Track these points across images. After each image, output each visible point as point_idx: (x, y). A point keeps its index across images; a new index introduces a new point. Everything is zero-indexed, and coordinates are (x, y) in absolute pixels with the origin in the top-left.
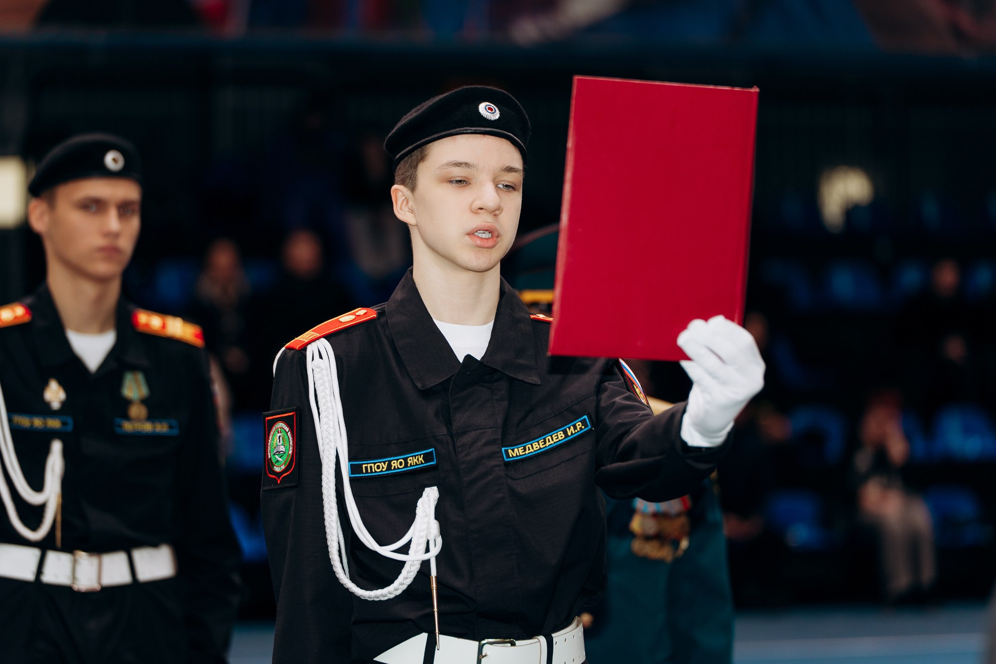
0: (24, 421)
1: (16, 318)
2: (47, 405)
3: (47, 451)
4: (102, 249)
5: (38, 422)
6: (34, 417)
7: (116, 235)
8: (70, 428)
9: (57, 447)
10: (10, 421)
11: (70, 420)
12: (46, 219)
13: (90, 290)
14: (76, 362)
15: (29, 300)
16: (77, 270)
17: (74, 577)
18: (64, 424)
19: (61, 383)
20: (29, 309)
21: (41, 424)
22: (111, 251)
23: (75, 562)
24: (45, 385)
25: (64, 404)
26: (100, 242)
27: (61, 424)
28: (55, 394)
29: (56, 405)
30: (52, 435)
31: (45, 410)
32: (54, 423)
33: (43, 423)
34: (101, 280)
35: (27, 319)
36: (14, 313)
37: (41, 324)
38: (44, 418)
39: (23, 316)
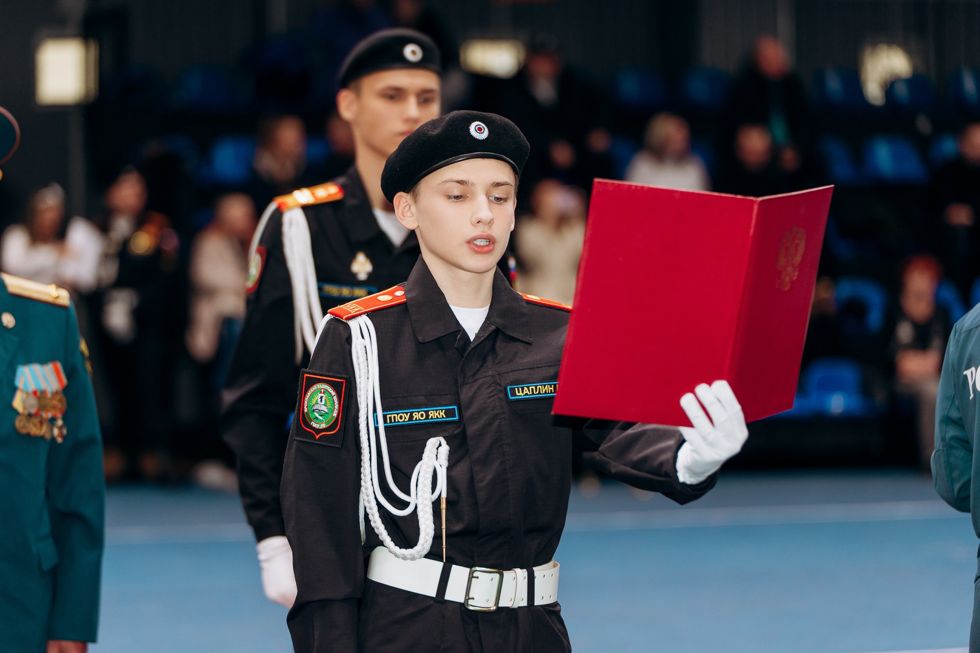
0: (333, 290)
1: (329, 195)
2: (354, 276)
5: (345, 292)
6: (343, 287)
10: (320, 289)
11: (374, 290)
12: (354, 107)
14: (382, 236)
15: (342, 180)
18: (369, 294)
19: (369, 256)
20: (343, 188)
21: (348, 292)
24: (352, 257)
25: (371, 275)
27: (366, 294)
28: (362, 266)
29: (362, 276)
31: (352, 280)
32: (360, 293)
33: (350, 292)
35: (339, 196)
36: (327, 192)
37: (352, 202)
38: (352, 287)
39: (336, 194)
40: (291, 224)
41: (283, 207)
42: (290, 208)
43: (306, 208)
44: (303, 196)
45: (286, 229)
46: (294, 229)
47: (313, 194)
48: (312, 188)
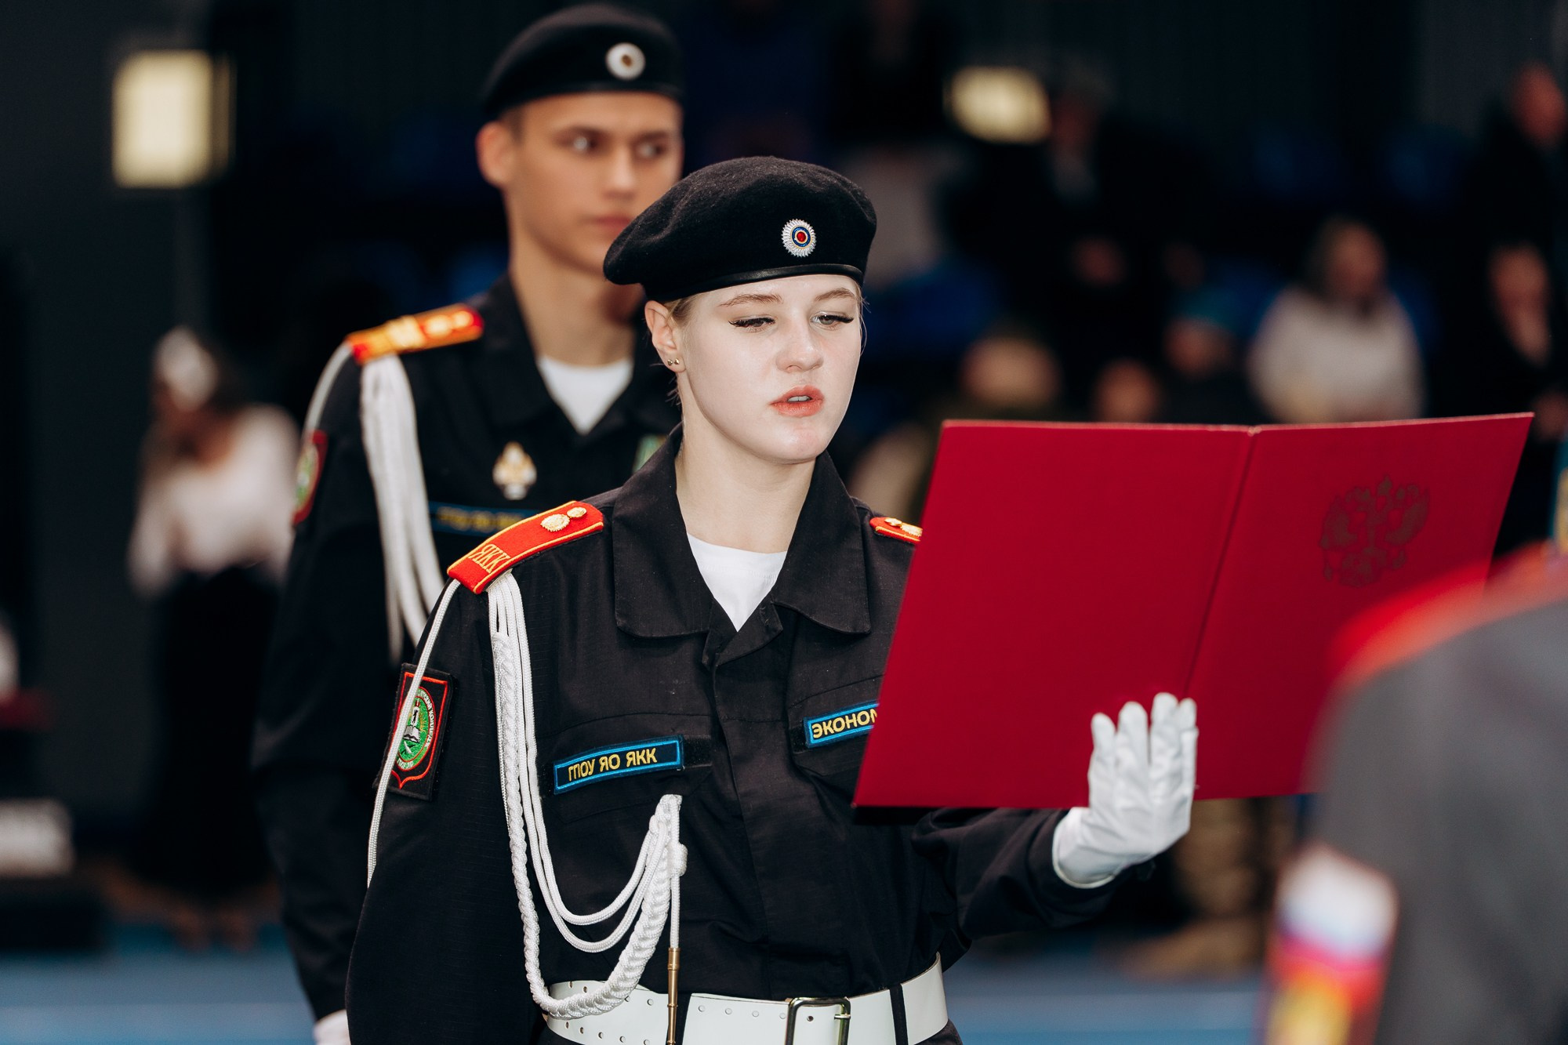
0: (457, 519)
1: (454, 331)
2: (499, 490)
4: (601, 220)
5: (481, 522)
6: (476, 511)
7: (628, 196)
10: (433, 516)
14: (555, 415)
15: (479, 300)
16: (562, 256)
19: (530, 451)
20: (481, 316)
21: (487, 523)
24: (496, 454)
25: (531, 489)
26: (601, 207)
28: (515, 471)
29: (515, 491)
31: (495, 499)
33: (491, 522)
35: (473, 334)
36: (451, 324)
37: (498, 344)
38: (494, 513)
39: (467, 328)
40: (376, 388)
41: (363, 354)
42: (378, 357)
43: (409, 358)
44: (405, 333)
45: (367, 397)
46: (382, 398)
47: (422, 328)
48: (422, 316)
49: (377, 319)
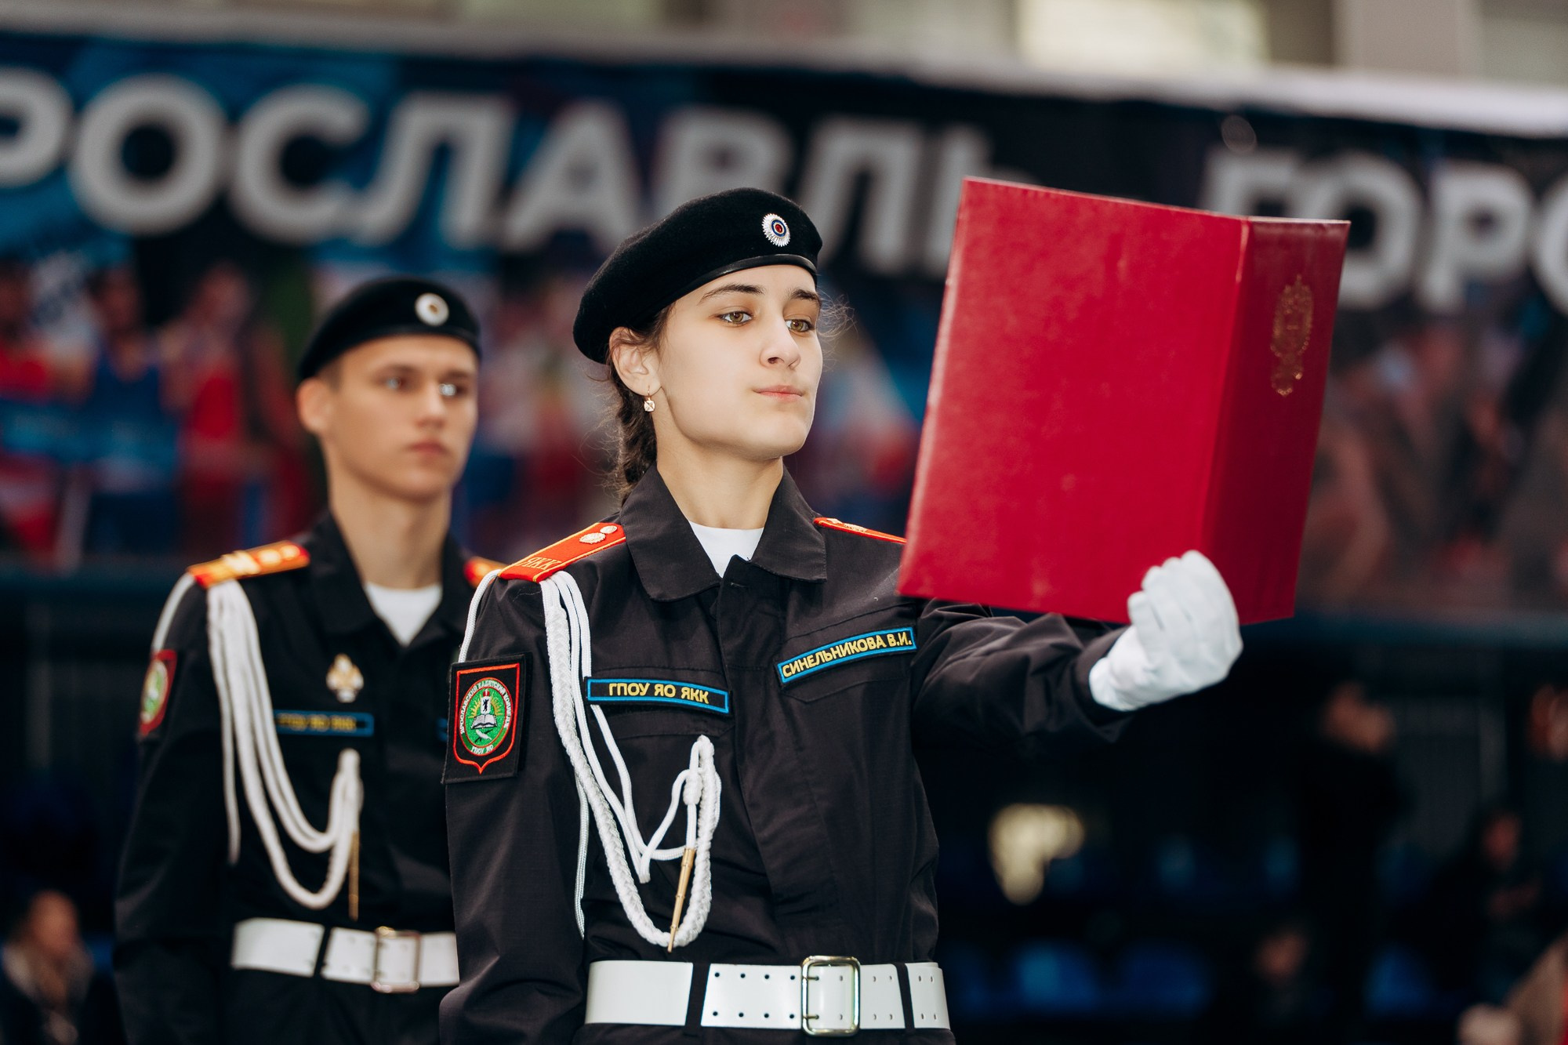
0: (296, 721)
1: (284, 561)
2: (333, 694)
3: (333, 769)
4: (416, 447)
5: (318, 722)
6: (311, 714)
7: (439, 424)
8: (368, 731)
9: (349, 761)
10: (276, 721)
11: (368, 718)
13: (399, 516)
14: (379, 628)
15: (304, 538)
16: (378, 486)
17: (377, 974)
18: (360, 724)
19: (356, 662)
20: (307, 549)
21: (323, 723)
22: (431, 449)
23: (378, 945)
24: (329, 664)
25: (360, 694)
26: (414, 435)
27: (354, 725)
28: (345, 678)
29: (347, 696)
30: (342, 742)
31: (329, 702)
32: (344, 724)
33: (326, 723)
34: (419, 500)
35: (302, 562)
36: (281, 555)
37: (324, 570)
38: (328, 716)
39: (296, 558)
40: (221, 607)
41: (207, 580)
42: (219, 582)
43: (245, 582)
44: (242, 563)
45: (213, 615)
46: (226, 614)
47: (257, 560)
48: (253, 551)
49: (215, 553)
